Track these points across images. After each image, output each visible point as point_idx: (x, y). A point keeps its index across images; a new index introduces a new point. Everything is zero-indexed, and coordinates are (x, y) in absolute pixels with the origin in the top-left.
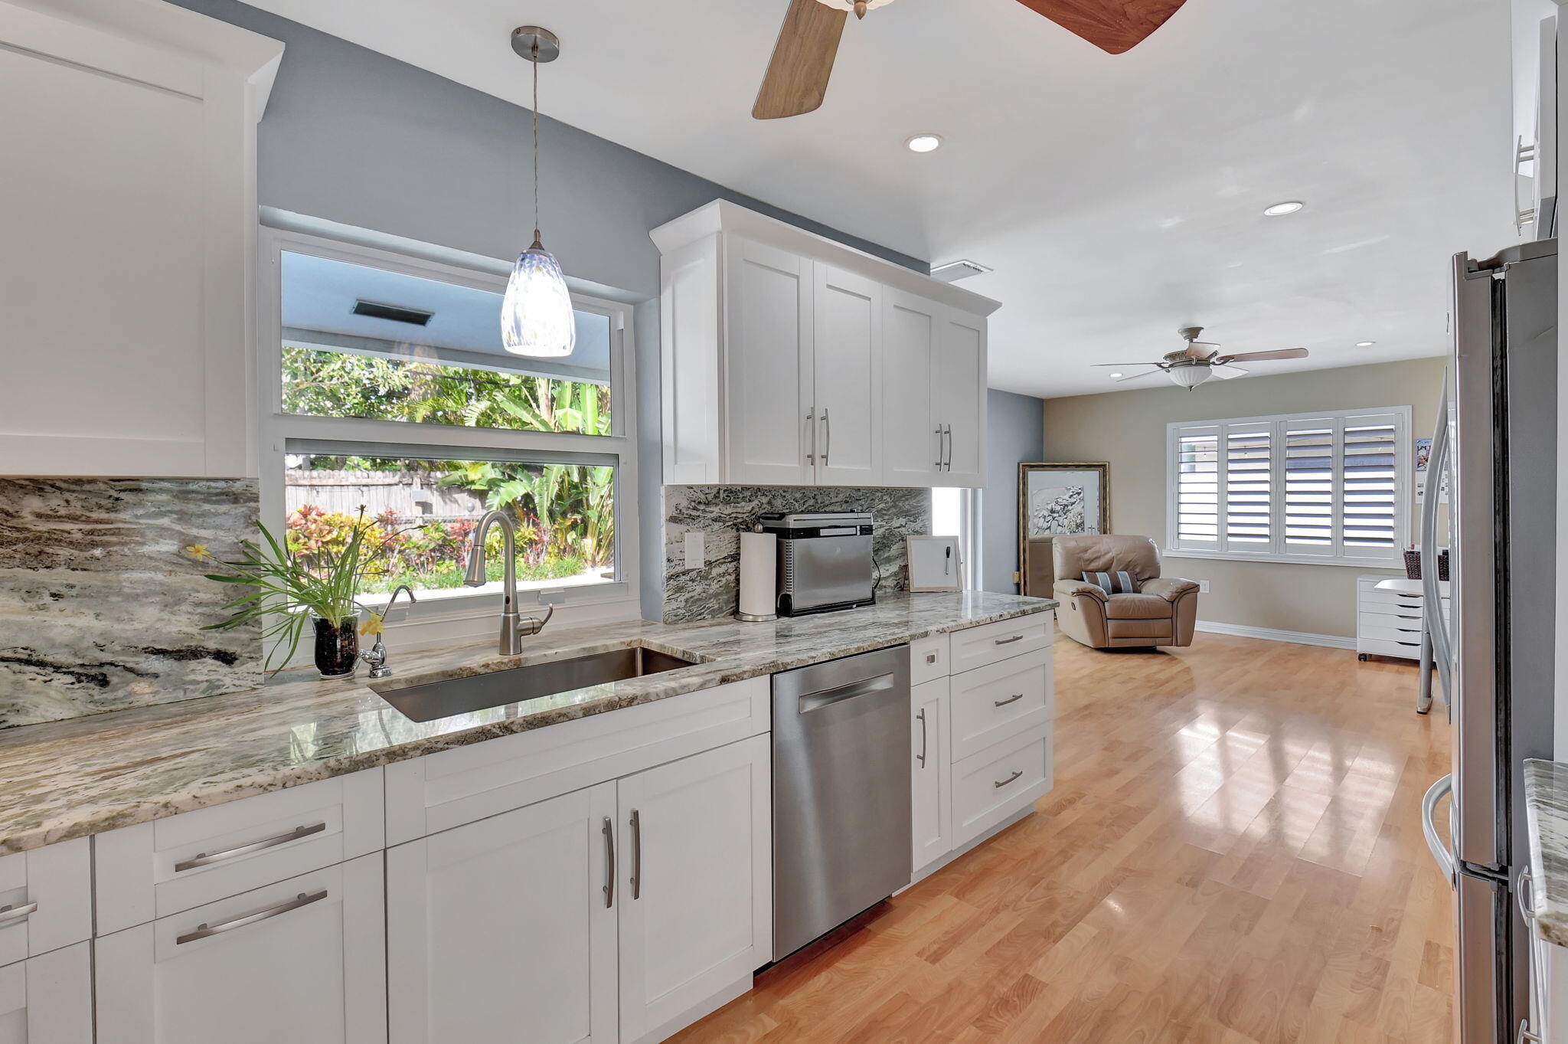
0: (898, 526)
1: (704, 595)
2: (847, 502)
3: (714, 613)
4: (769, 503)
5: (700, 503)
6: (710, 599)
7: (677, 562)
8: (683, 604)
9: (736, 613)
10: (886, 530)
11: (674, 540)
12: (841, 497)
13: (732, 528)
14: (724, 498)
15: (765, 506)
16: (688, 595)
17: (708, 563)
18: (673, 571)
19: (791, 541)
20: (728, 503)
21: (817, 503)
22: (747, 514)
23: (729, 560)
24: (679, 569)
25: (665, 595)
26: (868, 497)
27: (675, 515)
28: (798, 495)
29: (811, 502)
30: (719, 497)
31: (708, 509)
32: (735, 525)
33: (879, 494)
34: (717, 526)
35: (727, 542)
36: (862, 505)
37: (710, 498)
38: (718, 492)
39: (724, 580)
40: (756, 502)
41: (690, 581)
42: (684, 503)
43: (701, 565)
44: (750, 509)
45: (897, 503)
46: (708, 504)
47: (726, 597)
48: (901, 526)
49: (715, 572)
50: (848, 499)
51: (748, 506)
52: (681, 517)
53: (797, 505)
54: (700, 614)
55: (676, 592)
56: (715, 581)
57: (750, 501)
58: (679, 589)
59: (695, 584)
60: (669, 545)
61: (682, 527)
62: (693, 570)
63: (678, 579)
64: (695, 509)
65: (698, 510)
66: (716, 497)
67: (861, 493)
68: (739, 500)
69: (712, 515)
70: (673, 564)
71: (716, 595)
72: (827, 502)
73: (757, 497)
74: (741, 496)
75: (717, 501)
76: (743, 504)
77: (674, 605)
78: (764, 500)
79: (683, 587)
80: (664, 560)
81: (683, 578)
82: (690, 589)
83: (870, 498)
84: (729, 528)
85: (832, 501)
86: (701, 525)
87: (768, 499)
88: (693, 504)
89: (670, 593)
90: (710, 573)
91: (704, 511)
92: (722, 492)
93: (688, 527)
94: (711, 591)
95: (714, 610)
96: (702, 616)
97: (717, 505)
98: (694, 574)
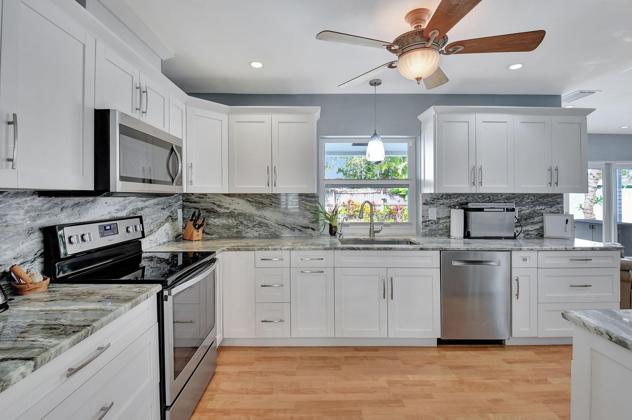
0: (540, 209)
1: (437, 229)
2: (507, 199)
3: (441, 235)
5: (435, 199)
6: (439, 230)
7: (426, 217)
8: (428, 231)
9: (449, 236)
10: (532, 211)
11: (424, 210)
13: (449, 207)
14: (445, 197)
15: (463, 200)
16: (430, 228)
17: (438, 219)
18: (425, 220)
19: (470, 212)
20: (447, 199)
21: (490, 199)
22: (455, 203)
23: (447, 218)
24: (427, 219)
25: (422, 227)
26: (520, 197)
27: (425, 202)
28: (480, 196)
29: (487, 199)
30: (443, 197)
31: (438, 201)
32: (450, 206)
33: (527, 196)
34: (442, 206)
35: (446, 212)
36: (516, 200)
37: (439, 197)
38: (443, 195)
39: (445, 225)
40: (460, 199)
41: (431, 223)
42: (428, 199)
43: (435, 219)
44: (457, 201)
46: (438, 199)
47: (446, 230)
48: (542, 209)
49: (441, 221)
50: (508, 198)
51: (456, 200)
52: (427, 203)
54: (435, 235)
55: (425, 227)
56: (441, 225)
57: (457, 198)
58: (426, 226)
59: (432, 225)
60: (423, 212)
61: (428, 206)
62: (432, 220)
63: (426, 222)
64: (433, 201)
65: (434, 201)
66: (441, 197)
68: (452, 198)
69: (440, 203)
70: (424, 218)
71: (441, 229)
72: (495, 199)
73: (460, 197)
74: (453, 196)
75: (442, 198)
76: (454, 199)
77: (425, 231)
78: (463, 198)
79: (428, 225)
80: (421, 216)
81: (428, 222)
82: (431, 226)
84: (447, 207)
85: (499, 199)
86: (435, 206)
88: (432, 199)
89: (423, 227)
90: (439, 222)
91: (437, 201)
92: (444, 195)
93: (430, 207)
94: (440, 228)
95: (441, 234)
96: (436, 235)
97: (442, 199)
98: (432, 222)
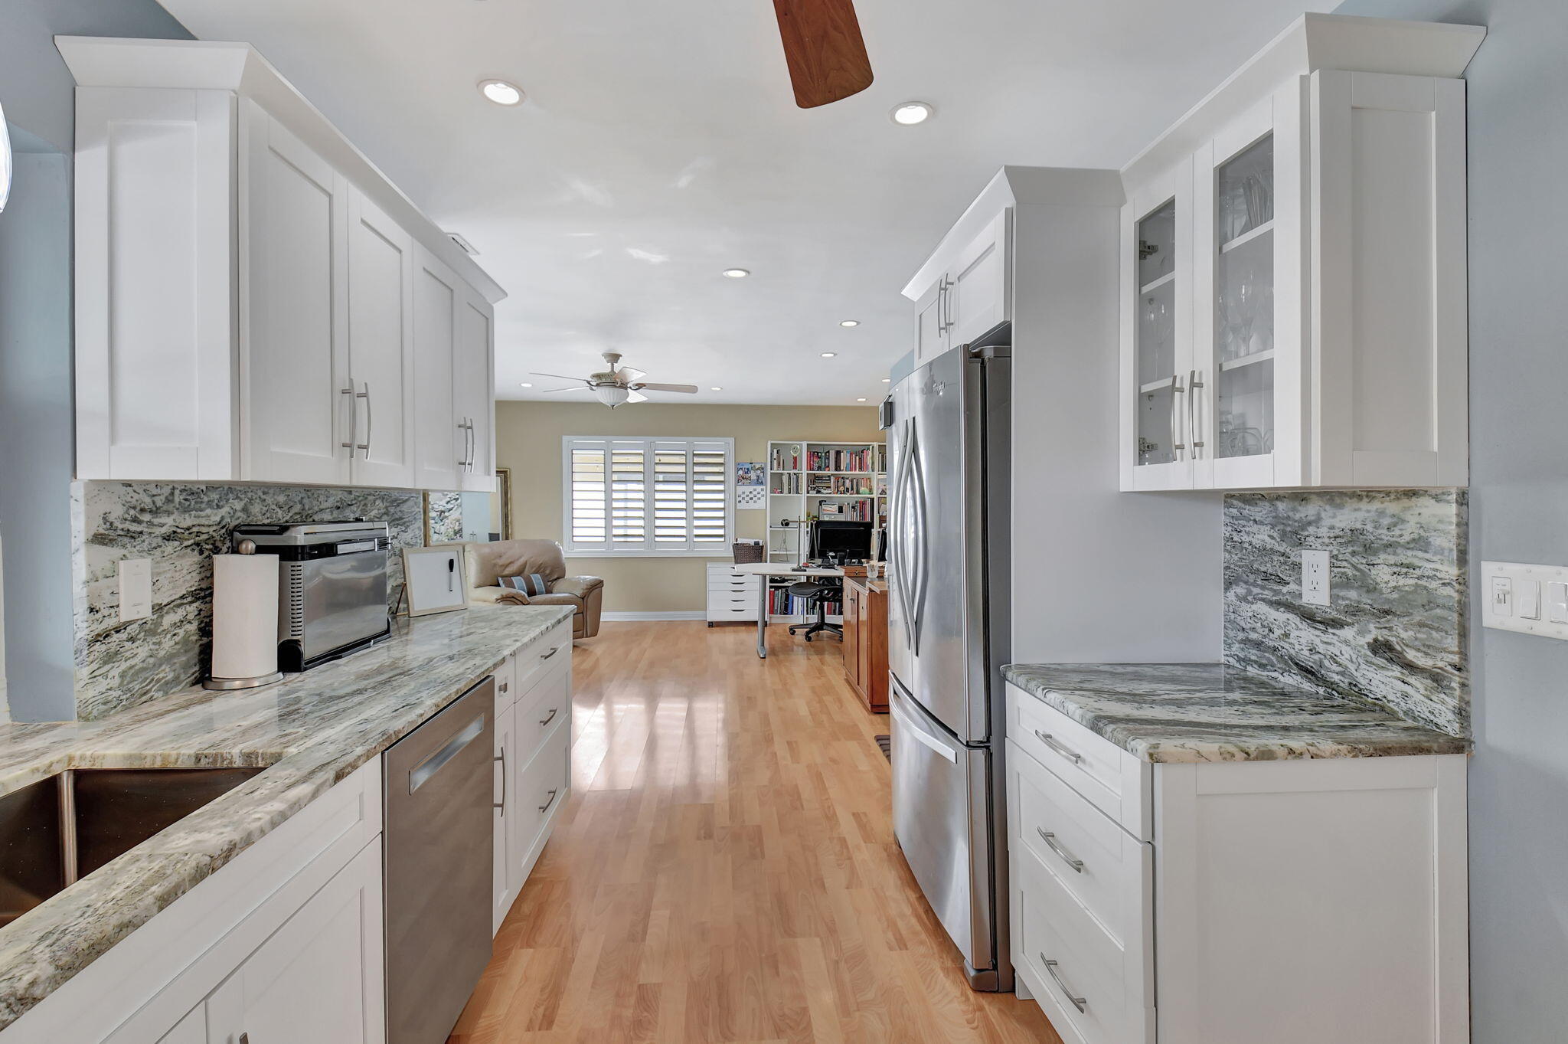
1: (151, 660)
3: (167, 687)
4: (245, 510)
5: (142, 510)
6: (161, 665)
7: (106, 612)
8: (117, 680)
9: (204, 675)
11: (100, 575)
12: (331, 502)
13: (193, 550)
14: (180, 503)
15: (239, 514)
16: (124, 666)
17: (158, 609)
18: (99, 628)
20: (186, 510)
22: (215, 528)
23: (189, 599)
24: (109, 623)
25: (85, 672)
27: (102, 531)
28: (282, 499)
30: (172, 501)
31: (156, 521)
32: (198, 544)
33: (371, 498)
34: (170, 547)
35: (185, 572)
37: (159, 501)
38: (172, 494)
39: (181, 632)
40: (226, 509)
41: (128, 640)
42: (117, 512)
43: (146, 613)
44: (218, 519)
45: (389, 509)
46: (155, 511)
47: (184, 659)
49: (169, 619)
51: (216, 515)
52: (111, 534)
53: (280, 512)
54: (145, 694)
55: (105, 663)
56: (169, 636)
57: (218, 507)
58: (110, 658)
59: (136, 644)
60: (93, 584)
61: (115, 552)
62: (131, 623)
63: (108, 640)
64: (135, 520)
65: (140, 522)
66: (169, 500)
67: (353, 496)
68: (203, 506)
69: (163, 530)
70: (99, 616)
71: (169, 658)
72: (316, 509)
73: (227, 500)
74: (206, 499)
75: (170, 507)
76: (208, 511)
77: (102, 685)
78: (238, 505)
79: (117, 653)
80: (81, 608)
81: (115, 637)
82: (128, 654)
83: (363, 503)
84: (189, 550)
86: (145, 546)
87: (242, 504)
88: (132, 512)
89: (94, 666)
90: (161, 624)
91: (150, 524)
92: (177, 492)
93: (124, 552)
94: (162, 653)
95: (167, 683)
96: (148, 696)
97: (169, 513)
98: (133, 629)
